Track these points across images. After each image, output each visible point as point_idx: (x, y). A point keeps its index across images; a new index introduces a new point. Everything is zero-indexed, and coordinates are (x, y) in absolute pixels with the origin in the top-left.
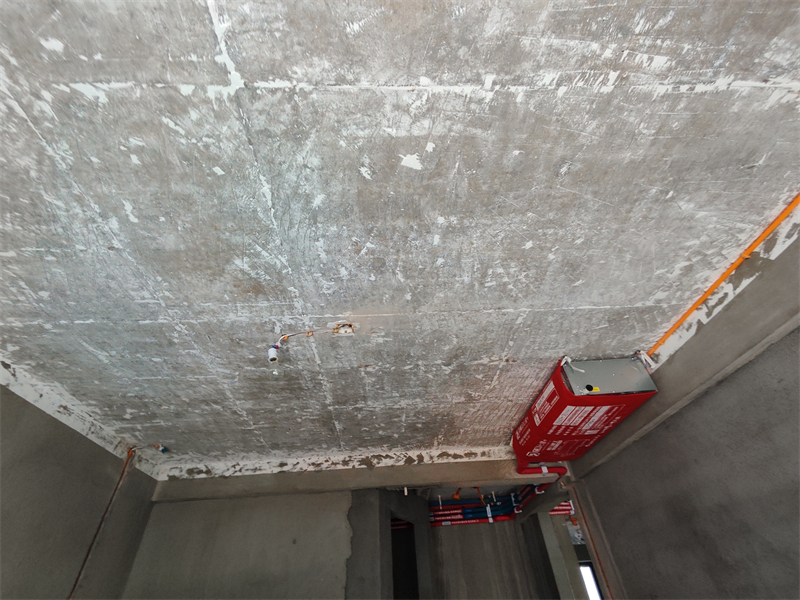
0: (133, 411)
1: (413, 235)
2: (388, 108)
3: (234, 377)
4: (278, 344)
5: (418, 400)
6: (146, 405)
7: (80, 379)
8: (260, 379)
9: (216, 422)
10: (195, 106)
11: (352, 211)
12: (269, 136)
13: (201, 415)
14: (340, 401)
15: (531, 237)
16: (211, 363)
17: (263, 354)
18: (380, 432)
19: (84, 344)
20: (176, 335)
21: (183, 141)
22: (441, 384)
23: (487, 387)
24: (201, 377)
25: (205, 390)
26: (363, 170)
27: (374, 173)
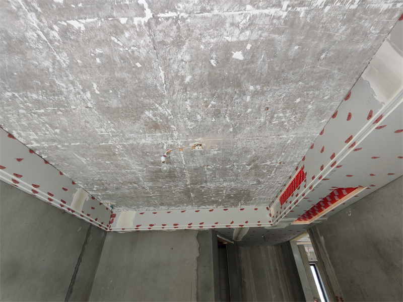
0: (97, 187)
1: (236, 96)
2: (227, 25)
3: (144, 171)
4: (165, 154)
5: (232, 183)
6: (103, 184)
7: (74, 171)
8: (156, 172)
9: (135, 193)
10: (127, 29)
11: (205, 84)
12: (164, 45)
13: (128, 189)
14: (194, 183)
15: (300, 96)
16: (133, 164)
17: (157, 159)
18: (213, 199)
19: (76, 154)
20: (117, 150)
21: (121, 49)
22: (244, 175)
23: (268, 177)
24: (128, 171)
25: (130, 177)
26: (212, 61)
27: (218, 62)
